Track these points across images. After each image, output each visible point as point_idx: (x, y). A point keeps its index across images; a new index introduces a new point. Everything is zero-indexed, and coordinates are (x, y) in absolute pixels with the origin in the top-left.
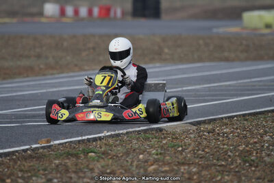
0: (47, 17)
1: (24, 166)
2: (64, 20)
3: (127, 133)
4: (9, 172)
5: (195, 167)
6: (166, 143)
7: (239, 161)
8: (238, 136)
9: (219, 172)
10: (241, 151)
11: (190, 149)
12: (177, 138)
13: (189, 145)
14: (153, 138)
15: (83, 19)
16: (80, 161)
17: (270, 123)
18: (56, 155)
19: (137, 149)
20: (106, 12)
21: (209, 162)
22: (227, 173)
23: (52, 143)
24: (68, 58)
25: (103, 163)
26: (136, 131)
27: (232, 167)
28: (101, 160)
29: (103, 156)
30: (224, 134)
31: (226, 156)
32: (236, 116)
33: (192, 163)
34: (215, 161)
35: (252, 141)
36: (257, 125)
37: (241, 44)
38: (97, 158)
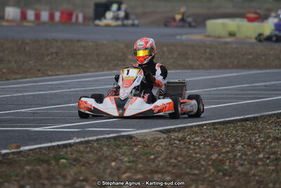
0: (8, 21)
2: (25, 24)
3: (97, 140)
5: (168, 176)
6: (137, 152)
8: (209, 145)
9: (193, 180)
10: (215, 160)
11: (163, 157)
12: (147, 146)
14: (123, 146)
15: (44, 23)
16: (51, 167)
17: (239, 132)
18: (27, 161)
19: (109, 156)
20: (67, 17)
21: (182, 171)
22: (201, 182)
23: (22, 149)
24: (31, 62)
25: (75, 169)
26: (106, 138)
27: (206, 176)
28: (72, 167)
29: (75, 163)
30: (195, 143)
31: (199, 165)
32: (205, 124)
33: (165, 172)
34: (188, 170)
35: (224, 150)
36: (227, 134)
37: (205, 51)
38: (69, 165)
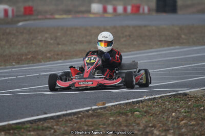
0: (94, 14)
1: (88, 122)
2: (106, 15)
3: (161, 97)
4: (77, 127)
6: (191, 105)
12: (198, 100)
14: (180, 101)
15: (120, 15)
16: (128, 118)
18: (111, 113)
19: (170, 108)
20: (136, 9)
23: (107, 105)
25: (146, 119)
28: (144, 117)
29: (146, 114)
38: (141, 116)
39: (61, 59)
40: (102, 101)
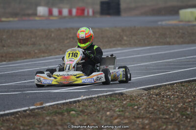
0: (40, 16)
1: (24, 121)
2: (51, 18)
3: (98, 97)
4: (14, 126)
5: (147, 120)
6: (126, 104)
7: (178, 115)
8: (177, 97)
9: (164, 123)
10: (180, 108)
11: (143, 107)
12: (133, 100)
13: (143, 104)
14: (116, 100)
15: (65, 17)
16: (64, 117)
18: (47, 113)
19: (105, 108)
20: (81, 12)
21: (157, 116)
22: (170, 124)
23: (44, 105)
24: (55, 45)
25: (81, 118)
26: (104, 95)
27: (173, 119)
28: (80, 116)
29: (81, 114)
30: (167, 96)
31: (169, 112)
32: (176, 83)
33: (145, 118)
34: (161, 115)
35: (187, 101)
36: (191, 89)
37: (179, 32)
38: (76, 115)
39: (5, 61)
40: (40, 101)
